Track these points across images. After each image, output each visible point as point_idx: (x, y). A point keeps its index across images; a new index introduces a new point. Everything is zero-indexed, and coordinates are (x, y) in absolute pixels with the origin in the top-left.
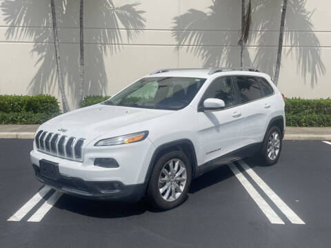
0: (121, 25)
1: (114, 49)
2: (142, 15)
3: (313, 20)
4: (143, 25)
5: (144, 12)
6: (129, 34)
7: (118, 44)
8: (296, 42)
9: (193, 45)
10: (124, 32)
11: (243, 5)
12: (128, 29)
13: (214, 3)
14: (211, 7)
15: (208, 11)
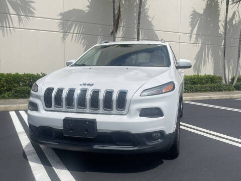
0: (12, 11)
1: (5, 31)
2: (32, 4)
3: (154, 23)
4: (32, 13)
5: (34, 2)
6: (20, 20)
7: (9, 27)
8: (144, 37)
9: (77, 34)
10: (15, 18)
11: (114, 6)
12: (18, 15)
13: (90, 3)
14: (88, 7)
15: (86, 9)
